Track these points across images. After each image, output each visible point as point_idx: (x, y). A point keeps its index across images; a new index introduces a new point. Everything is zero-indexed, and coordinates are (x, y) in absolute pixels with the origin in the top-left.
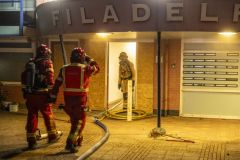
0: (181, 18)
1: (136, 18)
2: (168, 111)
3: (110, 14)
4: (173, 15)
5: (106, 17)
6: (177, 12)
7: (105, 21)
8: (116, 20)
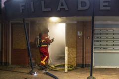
0: (108, 8)
1: (80, 8)
2: (86, 64)
4: (104, 6)
5: (60, 7)
6: (107, 4)
7: (59, 9)
8: (67, 9)
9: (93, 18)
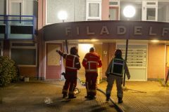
1: (119, 33)
3: (105, 30)
5: (102, 31)
8: (108, 33)
9: (127, 41)
